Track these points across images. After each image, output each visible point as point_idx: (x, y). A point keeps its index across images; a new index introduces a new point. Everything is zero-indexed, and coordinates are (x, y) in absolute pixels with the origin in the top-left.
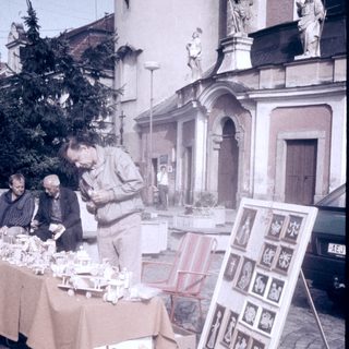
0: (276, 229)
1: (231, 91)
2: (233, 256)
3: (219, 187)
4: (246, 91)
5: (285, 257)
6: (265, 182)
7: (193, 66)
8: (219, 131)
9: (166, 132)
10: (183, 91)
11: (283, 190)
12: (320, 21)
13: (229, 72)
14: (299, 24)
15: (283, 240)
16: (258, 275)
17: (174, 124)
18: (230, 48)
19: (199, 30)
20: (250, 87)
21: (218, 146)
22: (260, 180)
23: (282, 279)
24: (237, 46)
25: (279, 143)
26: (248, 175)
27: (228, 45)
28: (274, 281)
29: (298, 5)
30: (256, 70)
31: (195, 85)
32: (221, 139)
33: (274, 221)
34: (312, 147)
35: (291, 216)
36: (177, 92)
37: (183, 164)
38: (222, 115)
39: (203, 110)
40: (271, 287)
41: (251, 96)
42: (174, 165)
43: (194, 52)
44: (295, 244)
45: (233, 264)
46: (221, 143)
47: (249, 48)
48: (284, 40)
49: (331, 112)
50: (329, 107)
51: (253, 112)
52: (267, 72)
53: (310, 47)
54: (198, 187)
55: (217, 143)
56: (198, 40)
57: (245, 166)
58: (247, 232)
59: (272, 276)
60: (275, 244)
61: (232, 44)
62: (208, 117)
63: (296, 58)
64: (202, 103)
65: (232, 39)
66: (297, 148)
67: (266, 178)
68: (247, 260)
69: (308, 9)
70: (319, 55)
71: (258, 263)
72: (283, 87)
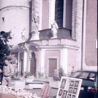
0: (72, 84)
1: (34, 45)
2: (61, 90)
3: (30, 70)
4: (38, 46)
5: (75, 90)
6: (43, 69)
7: (23, 38)
8: (31, 56)
9: (15, 55)
10: (20, 45)
11: (48, 71)
12: (57, 29)
13: (34, 40)
14: (52, 30)
15: (74, 86)
16: (68, 94)
17: (17, 53)
18: (34, 34)
19: (25, 29)
20: (39, 44)
21: (30, 60)
22: (42, 69)
23: (75, 95)
24: (36, 34)
25: (47, 59)
26: (39, 67)
27: (33, 33)
28: (73, 95)
29: (51, 25)
30: (41, 40)
31: (24, 43)
32: (31, 58)
33: (71, 82)
34: (55, 61)
35: (76, 81)
36: (18, 44)
37: (20, 64)
38: (31, 51)
39: (26, 50)
40: (72, 97)
41: (40, 47)
42: (17, 64)
43: (23, 34)
44: (77, 87)
45: (61, 92)
46: (31, 59)
47: (39, 35)
48: (48, 33)
49: (60, 52)
50: (60, 51)
51: (40, 51)
52: (44, 41)
53: (54, 36)
54: (25, 70)
55: (30, 59)
56: (24, 31)
57: (38, 65)
58: (64, 84)
59: (72, 94)
60: (72, 87)
61: (34, 33)
62: (27, 52)
63: (51, 38)
64: (26, 48)
65: (34, 32)
66: (52, 61)
67: (44, 68)
68: (64, 91)
69: (54, 26)
70: (57, 37)
71: (68, 91)
72: (48, 45)
